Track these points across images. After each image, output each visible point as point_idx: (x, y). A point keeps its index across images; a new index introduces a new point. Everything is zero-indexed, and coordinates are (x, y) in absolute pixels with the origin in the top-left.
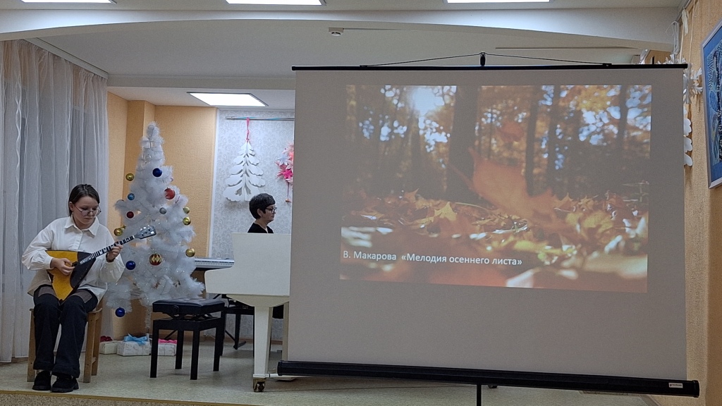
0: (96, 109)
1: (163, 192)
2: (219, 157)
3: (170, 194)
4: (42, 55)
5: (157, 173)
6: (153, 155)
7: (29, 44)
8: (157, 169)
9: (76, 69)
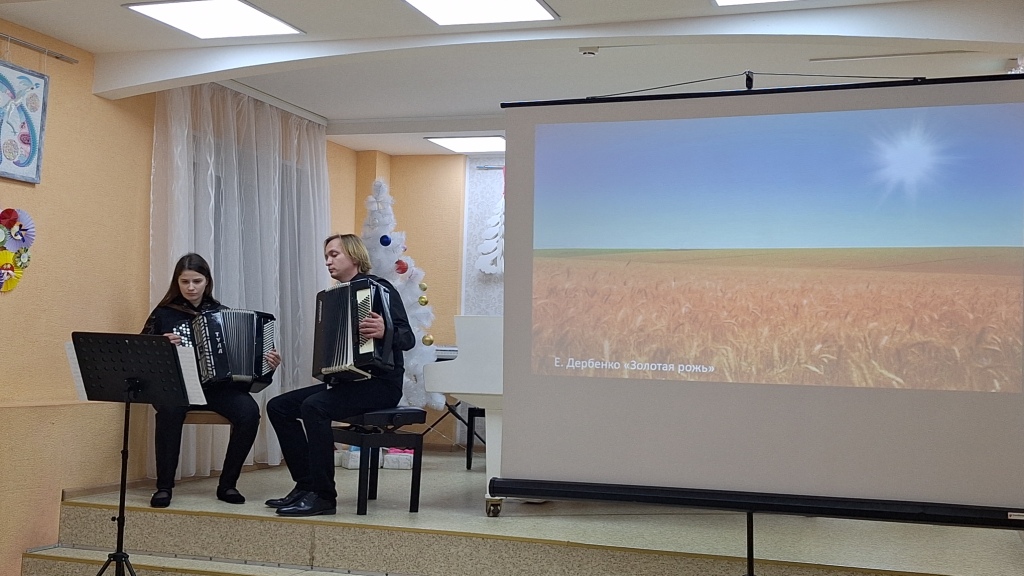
0: (312, 164)
1: (393, 265)
2: (470, 217)
3: (402, 268)
4: (241, 100)
5: (385, 241)
6: (381, 219)
7: (223, 89)
8: (385, 237)
9: (285, 116)
